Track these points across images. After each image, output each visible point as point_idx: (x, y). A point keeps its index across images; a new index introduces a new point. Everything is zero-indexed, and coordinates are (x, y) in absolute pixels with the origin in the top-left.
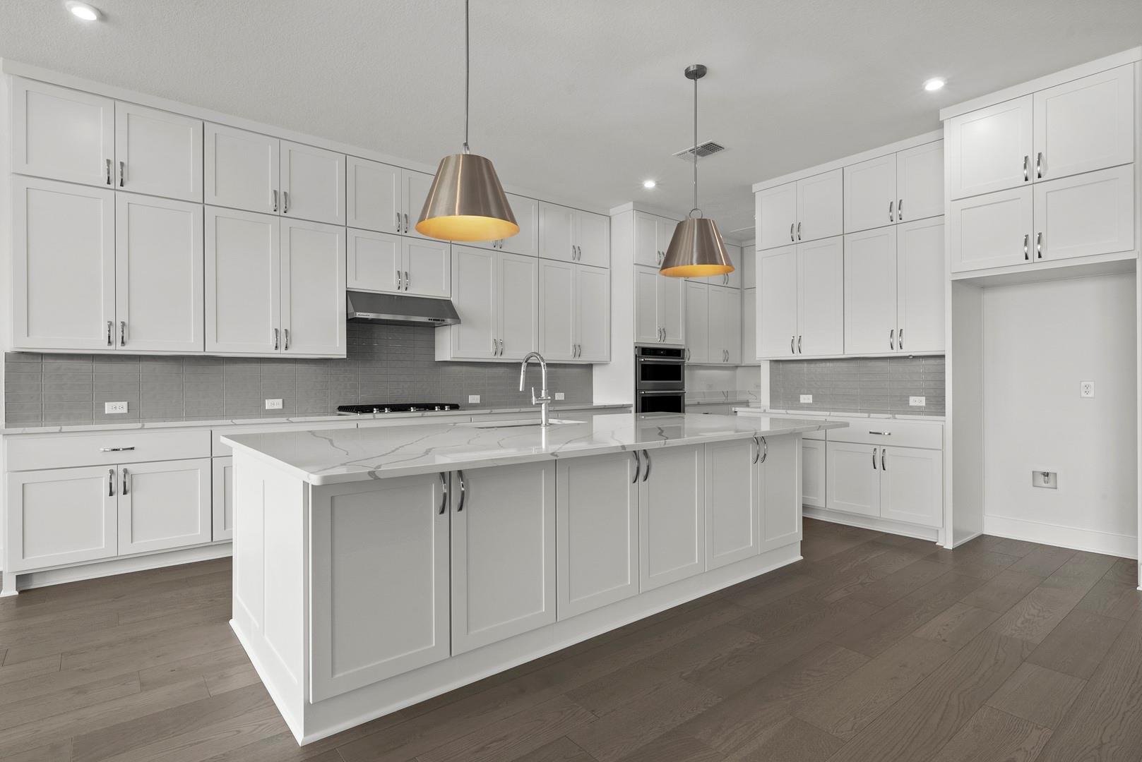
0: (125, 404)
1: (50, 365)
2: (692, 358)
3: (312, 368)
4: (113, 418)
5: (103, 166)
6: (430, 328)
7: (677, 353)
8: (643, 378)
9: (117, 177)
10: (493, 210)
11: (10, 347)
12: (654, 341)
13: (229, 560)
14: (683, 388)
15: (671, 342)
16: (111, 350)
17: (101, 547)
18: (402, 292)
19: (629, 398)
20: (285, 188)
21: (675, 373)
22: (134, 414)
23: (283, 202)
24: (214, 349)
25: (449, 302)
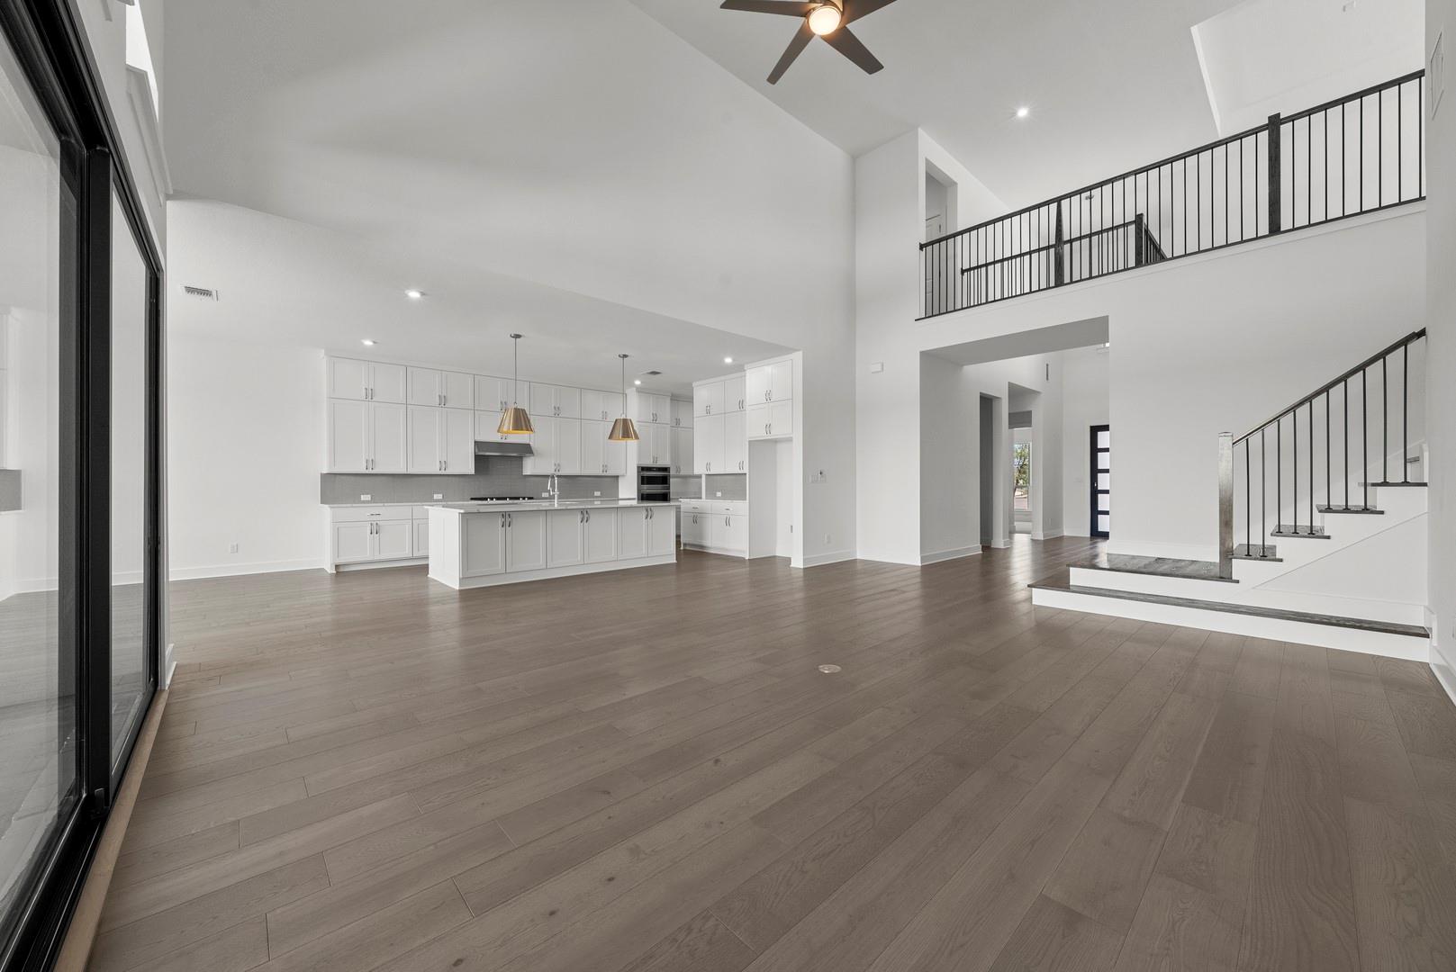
0: (369, 496)
1: (338, 477)
2: (672, 472)
3: (457, 479)
4: (364, 502)
5: (364, 391)
6: (521, 458)
7: (666, 469)
8: (643, 483)
9: (370, 394)
10: (524, 428)
11: (325, 471)
12: (649, 463)
13: (428, 565)
14: (669, 489)
15: (661, 464)
16: (367, 472)
17: (368, 556)
18: (503, 441)
19: (634, 494)
20: (444, 394)
21: (664, 480)
22: (373, 500)
23: (443, 401)
24: (411, 471)
25: (529, 445)
